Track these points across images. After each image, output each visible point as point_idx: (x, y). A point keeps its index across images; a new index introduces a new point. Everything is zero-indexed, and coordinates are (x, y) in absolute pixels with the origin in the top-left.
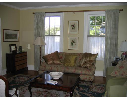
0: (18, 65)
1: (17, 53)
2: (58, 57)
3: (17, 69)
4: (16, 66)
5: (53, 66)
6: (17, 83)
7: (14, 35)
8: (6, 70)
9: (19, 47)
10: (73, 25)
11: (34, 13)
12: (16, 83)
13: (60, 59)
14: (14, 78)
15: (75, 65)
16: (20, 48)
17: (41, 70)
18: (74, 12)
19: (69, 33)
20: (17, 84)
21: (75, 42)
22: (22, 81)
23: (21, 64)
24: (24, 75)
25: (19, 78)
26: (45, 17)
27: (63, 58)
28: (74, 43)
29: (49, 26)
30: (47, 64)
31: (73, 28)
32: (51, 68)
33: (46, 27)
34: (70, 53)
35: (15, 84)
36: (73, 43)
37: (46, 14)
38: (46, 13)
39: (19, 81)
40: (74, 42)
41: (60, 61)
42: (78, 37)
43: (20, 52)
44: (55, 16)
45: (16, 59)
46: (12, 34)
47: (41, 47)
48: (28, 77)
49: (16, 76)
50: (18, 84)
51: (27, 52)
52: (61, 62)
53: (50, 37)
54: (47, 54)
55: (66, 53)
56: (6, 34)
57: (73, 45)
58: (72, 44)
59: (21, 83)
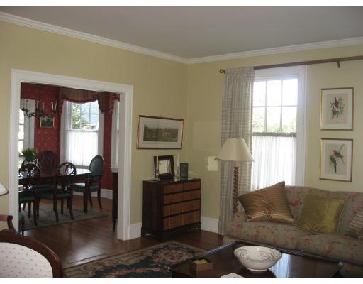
0: (171, 216)
1: (176, 180)
2: (286, 199)
3: (169, 224)
4: (166, 217)
5: (264, 227)
6: (156, 267)
7: (167, 130)
8: (139, 225)
9: (181, 164)
10: (336, 104)
11: (222, 71)
12: (153, 267)
13: (292, 207)
14: (155, 252)
15: (335, 230)
16: (184, 167)
17: (228, 235)
18: (338, 61)
19: (322, 126)
20: (154, 269)
21: (342, 155)
22: (172, 261)
23: (182, 214)
24: (185, 246)
25: (169, 251)
26: (253, 81)
27: (301, 204)
28: (338, 160)
29: (266, 107)
30: (249, 218)
31: (334, 113)
32: (257, 231)
33: (254, 109)
34: (322, 191)
35: (148, 269)
36: (335, 157)
37: (256, 71)
38: (256, 68)
39: (164, 259)
40: (337, 154)
41: (291, 212)
42: (352, 140)
43: (183, 179)
44: (281, 77)
45: (165, 196)
46: (163, 128)
47: (236, 168)
48: (193, 253)
49: (162, 245)
50: (158, 269)
51: (200, 180)
52: (293, 217)
53: (267, 138)
54: (256, 189)
55: (311, 190)
56: (146, 129)
57: (335, 164)
58: (333, 160)
59: (166, 267)
